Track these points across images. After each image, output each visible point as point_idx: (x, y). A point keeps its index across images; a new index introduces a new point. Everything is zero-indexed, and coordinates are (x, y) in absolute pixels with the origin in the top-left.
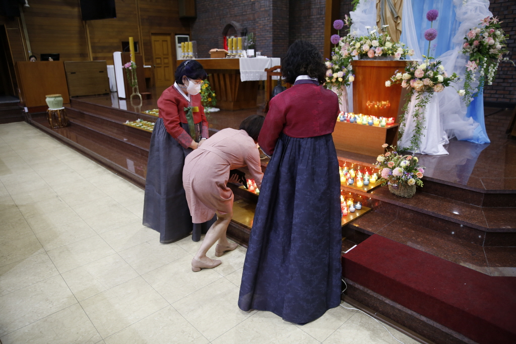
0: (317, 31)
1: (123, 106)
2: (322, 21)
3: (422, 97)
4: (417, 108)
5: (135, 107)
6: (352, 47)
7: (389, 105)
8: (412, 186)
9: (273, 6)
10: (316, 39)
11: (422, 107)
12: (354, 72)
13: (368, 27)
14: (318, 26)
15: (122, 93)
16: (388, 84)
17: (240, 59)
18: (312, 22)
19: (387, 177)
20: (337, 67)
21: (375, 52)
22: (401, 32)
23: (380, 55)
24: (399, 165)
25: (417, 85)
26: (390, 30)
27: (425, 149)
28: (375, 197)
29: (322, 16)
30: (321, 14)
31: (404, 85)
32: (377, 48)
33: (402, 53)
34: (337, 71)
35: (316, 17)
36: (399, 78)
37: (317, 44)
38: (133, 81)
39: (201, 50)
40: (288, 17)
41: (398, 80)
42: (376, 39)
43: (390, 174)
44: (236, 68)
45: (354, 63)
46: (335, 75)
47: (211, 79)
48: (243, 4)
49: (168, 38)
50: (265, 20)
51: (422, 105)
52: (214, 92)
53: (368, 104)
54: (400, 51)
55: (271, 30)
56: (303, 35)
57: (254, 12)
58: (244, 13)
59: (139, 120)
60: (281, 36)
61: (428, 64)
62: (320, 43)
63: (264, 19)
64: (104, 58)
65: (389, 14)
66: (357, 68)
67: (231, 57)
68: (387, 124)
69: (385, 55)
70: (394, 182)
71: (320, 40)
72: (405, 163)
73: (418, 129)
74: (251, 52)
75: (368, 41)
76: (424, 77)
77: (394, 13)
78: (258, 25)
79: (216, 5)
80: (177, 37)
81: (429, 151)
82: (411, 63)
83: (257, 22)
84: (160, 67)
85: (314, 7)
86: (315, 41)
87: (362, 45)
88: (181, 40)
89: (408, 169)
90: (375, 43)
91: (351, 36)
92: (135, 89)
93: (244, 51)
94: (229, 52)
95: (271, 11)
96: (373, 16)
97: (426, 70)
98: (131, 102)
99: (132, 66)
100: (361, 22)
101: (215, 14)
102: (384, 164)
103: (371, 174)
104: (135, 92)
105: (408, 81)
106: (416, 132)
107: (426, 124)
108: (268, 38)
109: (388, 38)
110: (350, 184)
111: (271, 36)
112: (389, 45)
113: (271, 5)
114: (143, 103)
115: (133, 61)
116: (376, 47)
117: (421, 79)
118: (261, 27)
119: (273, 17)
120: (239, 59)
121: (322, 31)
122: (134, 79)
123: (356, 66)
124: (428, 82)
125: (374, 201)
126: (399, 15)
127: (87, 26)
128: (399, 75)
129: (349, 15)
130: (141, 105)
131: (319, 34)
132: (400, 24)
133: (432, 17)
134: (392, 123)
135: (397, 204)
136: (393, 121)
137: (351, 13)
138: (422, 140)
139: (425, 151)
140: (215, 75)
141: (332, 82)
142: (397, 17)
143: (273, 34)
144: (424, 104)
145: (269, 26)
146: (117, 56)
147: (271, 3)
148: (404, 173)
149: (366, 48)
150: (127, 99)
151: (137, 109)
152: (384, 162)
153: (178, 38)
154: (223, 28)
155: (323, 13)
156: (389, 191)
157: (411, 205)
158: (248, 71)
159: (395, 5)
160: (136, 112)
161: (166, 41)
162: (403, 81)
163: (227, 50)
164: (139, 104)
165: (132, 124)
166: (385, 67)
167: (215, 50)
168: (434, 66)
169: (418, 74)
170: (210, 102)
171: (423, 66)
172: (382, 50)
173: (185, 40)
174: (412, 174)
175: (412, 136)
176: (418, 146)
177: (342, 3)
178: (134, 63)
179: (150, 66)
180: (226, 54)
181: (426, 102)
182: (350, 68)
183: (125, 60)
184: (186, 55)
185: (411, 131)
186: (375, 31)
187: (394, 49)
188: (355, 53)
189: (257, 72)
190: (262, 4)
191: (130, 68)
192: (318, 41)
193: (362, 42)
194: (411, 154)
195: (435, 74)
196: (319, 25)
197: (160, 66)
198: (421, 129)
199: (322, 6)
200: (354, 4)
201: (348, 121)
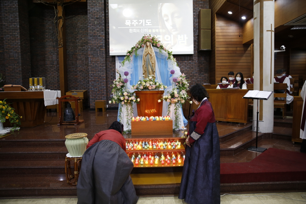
0: (51, 74)
2: (54, 68)
14: (51, 71)
16: (159, 101)
18: (47, 68)
21: (152, 87)
29: (53, 65)
31: (169, 101)
32: (153, 85)
33: (163, 87)
35: (49, 66)
40: (30, 64)
42: (152, 81)
46: (130, 99)
50: (15, 65)
55: (21, 72)
60: (27, 76)
62: (54, 81)
63: (13, 65)
65: (150, 70)
73: (177, 119)
75: (148, 82)
77: (153, 69)
85: (47, 60)
86: (50, 80)
95: (20, 60)
106: (176, 121)
108: (17, 78)
111: (21, 76)
113: (20, 57)
118: (11, 70)
119: (22, 64)
120: (43, 92)
121: (55, 74)
124: (179, 99)
131: (53, 76)
132: (155, 74)
142: (154, 71)
145: (18, 69)
147: (20, 55)
149: (148, 85)
155: (55, 64)
159: (153, 66)
162: (168, 99)
176: (178, 127)
177: (67, 59)
192: (52, 80)
196: (52, 71)
198: (179, 119)
199: (53, 60)
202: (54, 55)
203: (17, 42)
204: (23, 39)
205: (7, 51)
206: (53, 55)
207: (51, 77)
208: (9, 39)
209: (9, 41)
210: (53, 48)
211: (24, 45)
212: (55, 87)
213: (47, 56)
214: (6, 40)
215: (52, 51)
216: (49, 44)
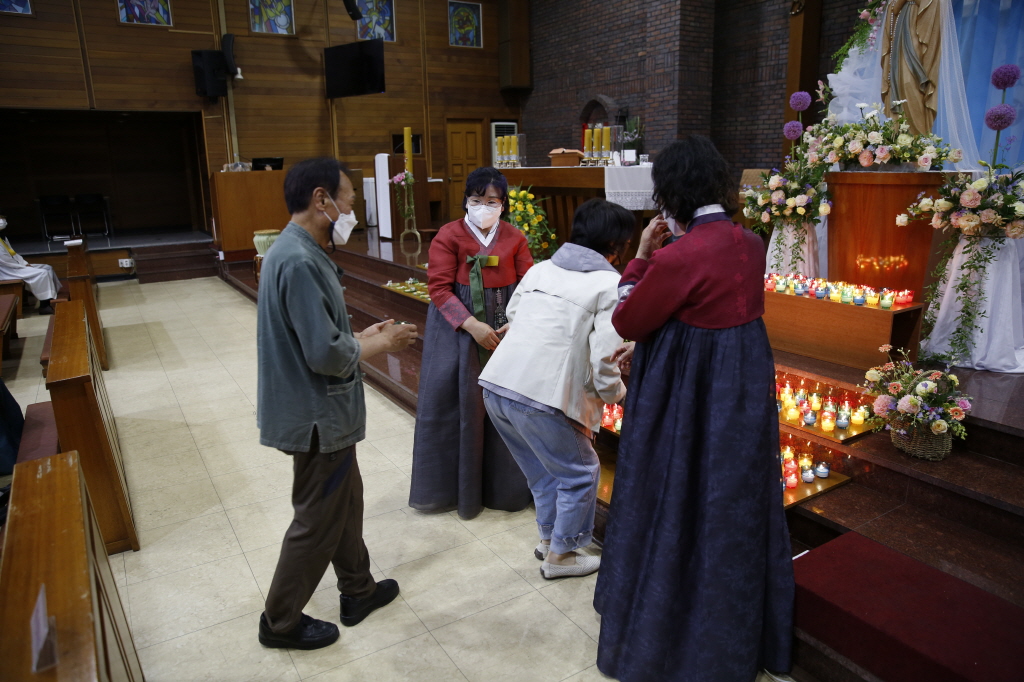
0: (769, 112)
1: (387, 253)
2: (781, 92)
3: (978, 248)
4: (966, 271)
5: (408, 255)
6: (828, 146)
7: (906, 263)
8: (941, 436)
9: (680, 65)
10: (767, 127)
11: (976, 269)
12: (830, 196)
13: (863, 105)
14: (771, 102)
15: (386, 230)
16: (901, 220)
17: (606, 167)
18: (760, 93)
19: (884, 414)
20: (795, 186)
21: (875, 156)
22: (934, 114)
23: (885, 162)
24: (912, 391)
25: (965, 223)
26: (911, 110)
27: (983, 359)
28: (860, 455)
29: (780, 81)
30: (779, 78)
31: (936, 222)
32: (880, 147)
33: (934, 156)
34: (795, 193)
35: (767, 83)
36: (926, 209)
37: (769, 137)
38: (406, 207)
39: (533, 151)
40: (711, 85)
41: (923, 213)
42: (877, 130)
43: (893, 407)
44: (597, 186)
45: (832, 178)
46: (791, 202)
47: (550, 206)
48: (621, 63)
49: (478, 127)
50: (664, 91)
51: (976, 265)
52: (554, 230)
53: (861, 262)
54: (930, 153)
55: (676, 112)
56: (740, 119)
57: (642, 76)
58: (622, 80)
59: (411, 280)
60: (694, 122)
61: (993, 179)
62: (776, 136)
63: (661, 90)
64: (360, 165)
65: (908, 78)
66: (837, 188)
67: (589, 165)
68: (897, 303)
69: (895, 160)
70: (903, 424)
71: (774, 129)
72: (926, 386)
73: (969, 315)
74: (630, 155)
75: (861, 135)
76: (982, 207)
77: (921, 74)
78: (651, 101)
79: (570, 65)
80: (494, 124)
81: (995, 362)
82: (954, 176)
83: (649, 96)
84: (460, 181)
85: (764, 64)
86: (765, 132)
87: (847, 141)
88: (501, 132)
89: (932, 400)
90: (876, 137)
91: (830, 124)
92: (410, 221)
93: (616, 153)
94: (586, 156)
95: (677, 74)
96: (875, 83)
97: (987, 192)
98: (402, 247)
99: (405, 180)
100: (851, 94)
101: (568, 81)
102: (881, 387)
103: (854, 406)
104: (410, 228)
105: (946, 215)
106: (963, 322)
107: (987, 306)
108: (668, 127)
109: (904, 126)
110: (808, 424)
111: (675, 122)
112: (905, 140)
113: (677, 63)
114: (422, 248)
115: (408, 171)
116: (876, 146)
117: (974, 211)
118: (656, 105)
119: (680, 85)
120: (603, 169)
121: (780, 111)
122: (409, 204)
123: (836, 184)
124: (990, 216)
125: (858, 463)
126: (931, 78)
127: (334, 107)
128: (926, 203)
129: (826, 82)
130: (419, 252)
131: (774, 117)
132: (934, 97)
133: (1004, 80)
134: (908, 303)
135: (907, 473)
136: (910, 298)
137: (830, 76)
138: (976, 340)
139: (984, 363)
140: (558, 199)
141: (784, 216)
142: (927, 83)
143: (679, 118)
144: (982, 264)
145: (671, 102)
146: (382, 160)
147: (677, 58)
148: (922, 407)
149: (855, 147)
150: (394, 240)
151: (412, 260)
152: (881, 381)
153: (497, 127)
154: (582, 108)
155: (784, 76)
156: (892, 444)
157: (938, 476)
158: (620, 191)
159: (922, 57)
160: (408, 265)
161: (474, 133)
162: (935, 215)
163: (583, 151)
164: (416, 250)
165: (398, 287)
166: (896, 186)
167: (560, 151)
168: (1007, 182)
169: (966, 199)
170: (545, 250)
171: (981, 184)
172: (890, 152)
173: (509, 131)
174: (940, 410)
175: (954, 330)
176: (966, 353)
178: (410, 174)
179: (441, 180)
180: (581, 158)
181: (986, 260)
182: (824, 187)
183: (395, 168)
184: (506, 159)
185: (952, 319)
186: (875, 112)
187: (916, 149)
188: (831, 158)
189: (639, 194)
190: (659, 62)
191: (403, 183)
192: (771, 131)
193: (847, 135)
194: (942, 367)
195: (1009, 200)
196: (774, 100)
197: (459, 179)
198: (974, 317)
199: (781, 62)
200: (837, 58)
201: (812, 295)
202: (784, 46)
203: (673, 19)
204: (689, 8)
205: (652, 49)
206: (781, 47)
207: (768, 122)
208: (657, 13)
209: (656, 20)
210: (782, 21)
211: (692, 24)
212: (776, 155)
213: (763, 50)
214: (651, 19)
215: (779, 32)
216: (772, 8)
